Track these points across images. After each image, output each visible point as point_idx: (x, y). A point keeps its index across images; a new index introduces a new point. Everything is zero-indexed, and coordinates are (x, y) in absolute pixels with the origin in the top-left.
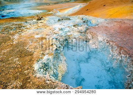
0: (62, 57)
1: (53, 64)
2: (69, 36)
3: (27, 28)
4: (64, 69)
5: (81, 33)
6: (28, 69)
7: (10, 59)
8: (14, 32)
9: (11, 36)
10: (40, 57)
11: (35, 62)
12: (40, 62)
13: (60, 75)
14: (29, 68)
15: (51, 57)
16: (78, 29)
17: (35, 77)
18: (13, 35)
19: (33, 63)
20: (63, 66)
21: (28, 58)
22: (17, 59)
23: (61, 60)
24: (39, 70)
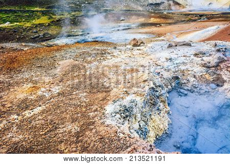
0: (162, 104)
1: (142, 112)
2: (183, 72)
3: (114, 56)
4: (161, 126)
5: (209, 67)
6: (96, 110)
7: (74, 93)
8: (93, 59)
9: (86, 64)
10: (122, 96)
11: (109, 102)
12: (118, 103)
14: (99, 109)
16: (202, 60)
17: (103, 123)
18: (90, 62)
19: (106, 104)
21: (100, 96)
22: (85, 94)
23: (158, 109)
24: (113, 115)
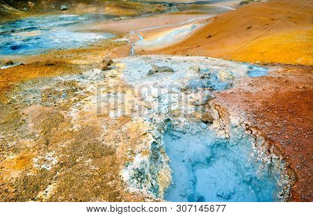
0: (162, 156)
1: (150, 170)
3: (88, 92)
4: (167, 179)
6: (112, 179)
7: (78, 160)
8: (66, 101)
9: (62, 112)
10: (129, 157)
11: (121, 167)
12: (130, 167)
13: (161, 189)
14: (114, 176)
15: (146, 158)
17: (128, 192)
18: (65, 108)
19: (118, 169)
20: (165, 173)
21: (108, 160)
22: (90, 160)
23: (161, 162)
24: (132, 181)
